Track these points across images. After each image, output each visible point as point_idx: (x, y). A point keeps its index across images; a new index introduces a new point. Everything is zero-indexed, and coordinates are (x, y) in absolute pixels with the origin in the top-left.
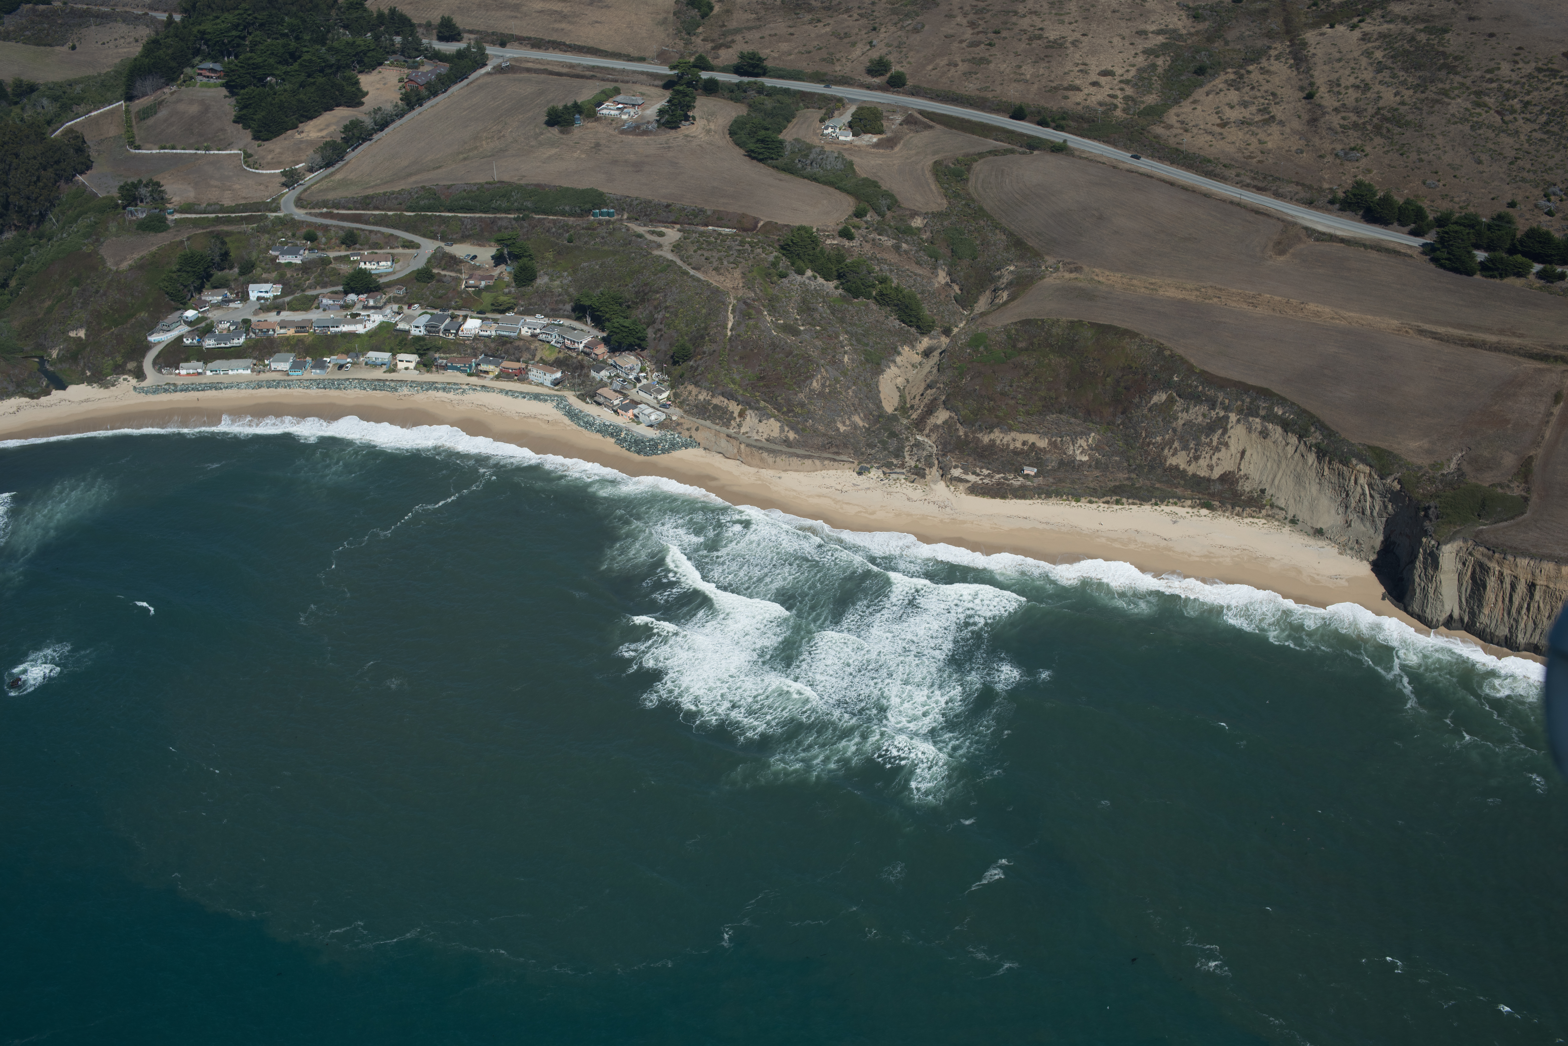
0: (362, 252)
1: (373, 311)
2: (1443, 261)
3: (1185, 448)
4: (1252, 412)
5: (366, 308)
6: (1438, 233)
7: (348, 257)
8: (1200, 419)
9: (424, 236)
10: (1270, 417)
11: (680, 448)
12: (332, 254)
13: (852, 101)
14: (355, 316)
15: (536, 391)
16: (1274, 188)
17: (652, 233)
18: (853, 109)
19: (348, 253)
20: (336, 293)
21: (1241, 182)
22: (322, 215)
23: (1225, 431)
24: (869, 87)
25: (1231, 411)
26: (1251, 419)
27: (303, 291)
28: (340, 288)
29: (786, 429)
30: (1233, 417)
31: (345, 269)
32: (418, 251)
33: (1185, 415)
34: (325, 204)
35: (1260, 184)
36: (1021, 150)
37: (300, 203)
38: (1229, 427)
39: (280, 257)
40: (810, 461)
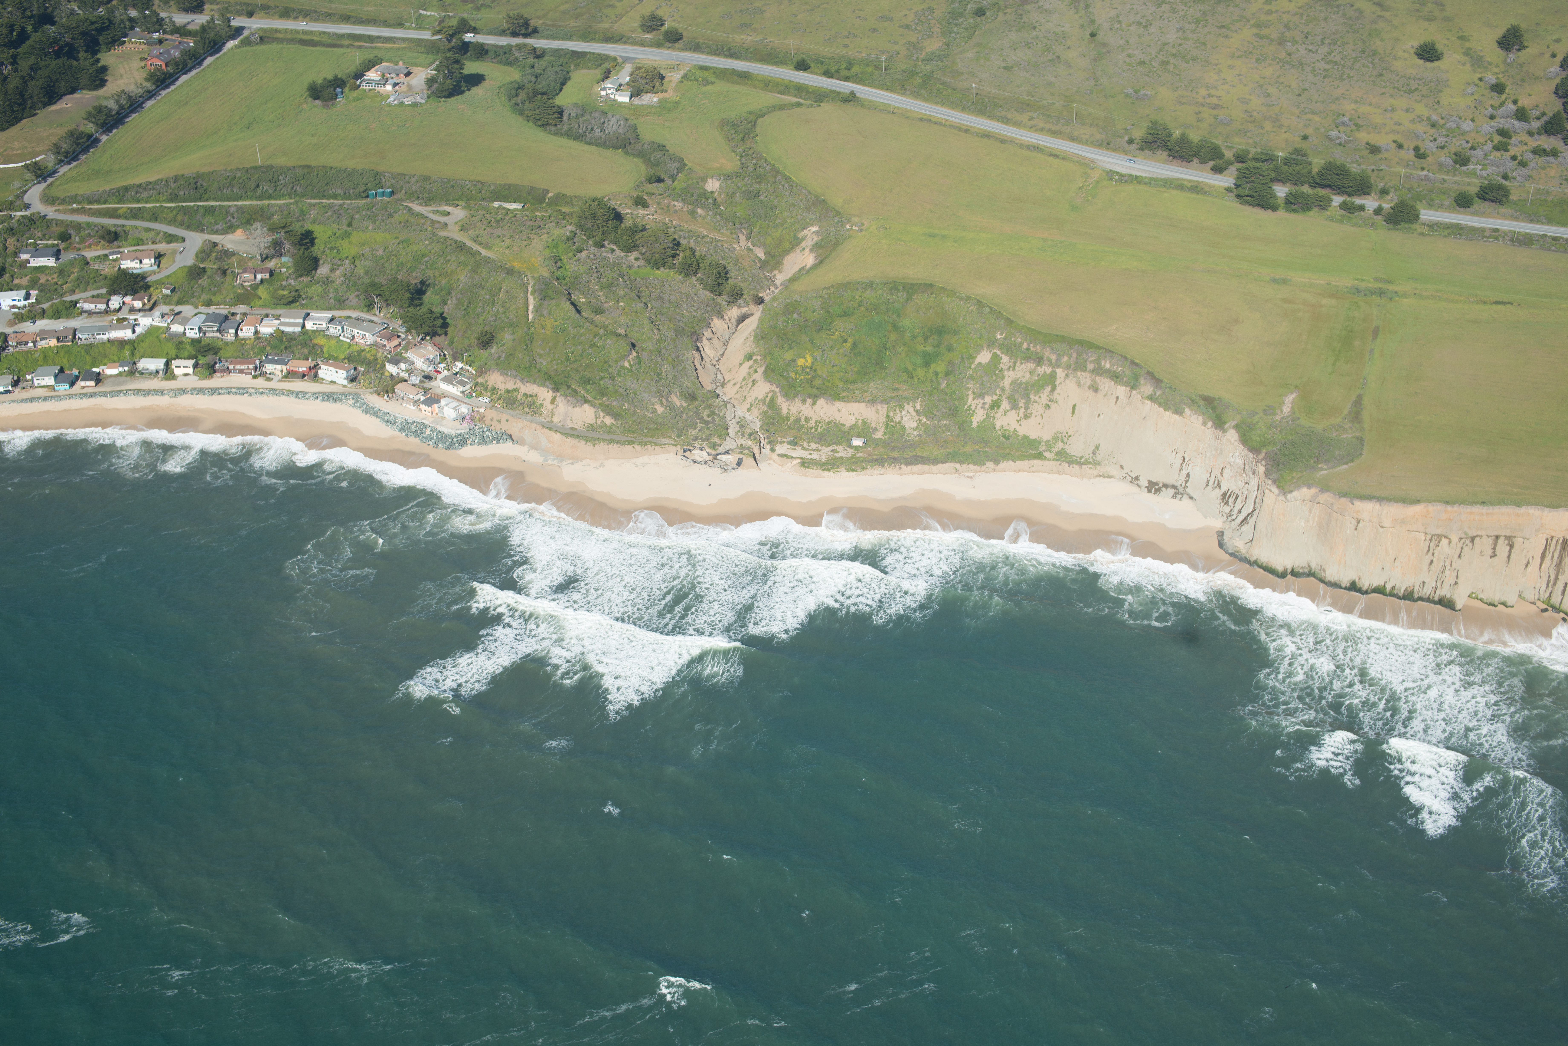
0: (121, 250)
1: (141, 314)
2: (1246, 198)
3: (1015, 406)
4: (1079, 366)
5: (132, 310)
6: (1238, 170)
7: (106, 256)
8: (1028, 375)
9: (188, 228)
10: (1099, 371)
11: (491, 442)
12: (89, 254)
13: (626, 60)
14: (121, 320)
15: (329, 390)
16: (1068, 131)
17: (434, 212)
18: (628, 68)
19: (106, 252)
20: (98, 296)
21: (1035, 126)
22: (74, 211)
23: (1054, 388)
24: (642, 44)
25: (1059, 367)
26: (1079, 373)
27: (62, 296)
28: (104, 291)
29: (602, 414)
30: (1060, 373)
31: (107, 270)
32: (183, 244)
33: (1011, 373)
34: (74, 199)
35: (1054, 128)
36: (808, 102)
37: (48, 199)
38: (1057, 383)
39: (31, 260)
40: (630, 447)
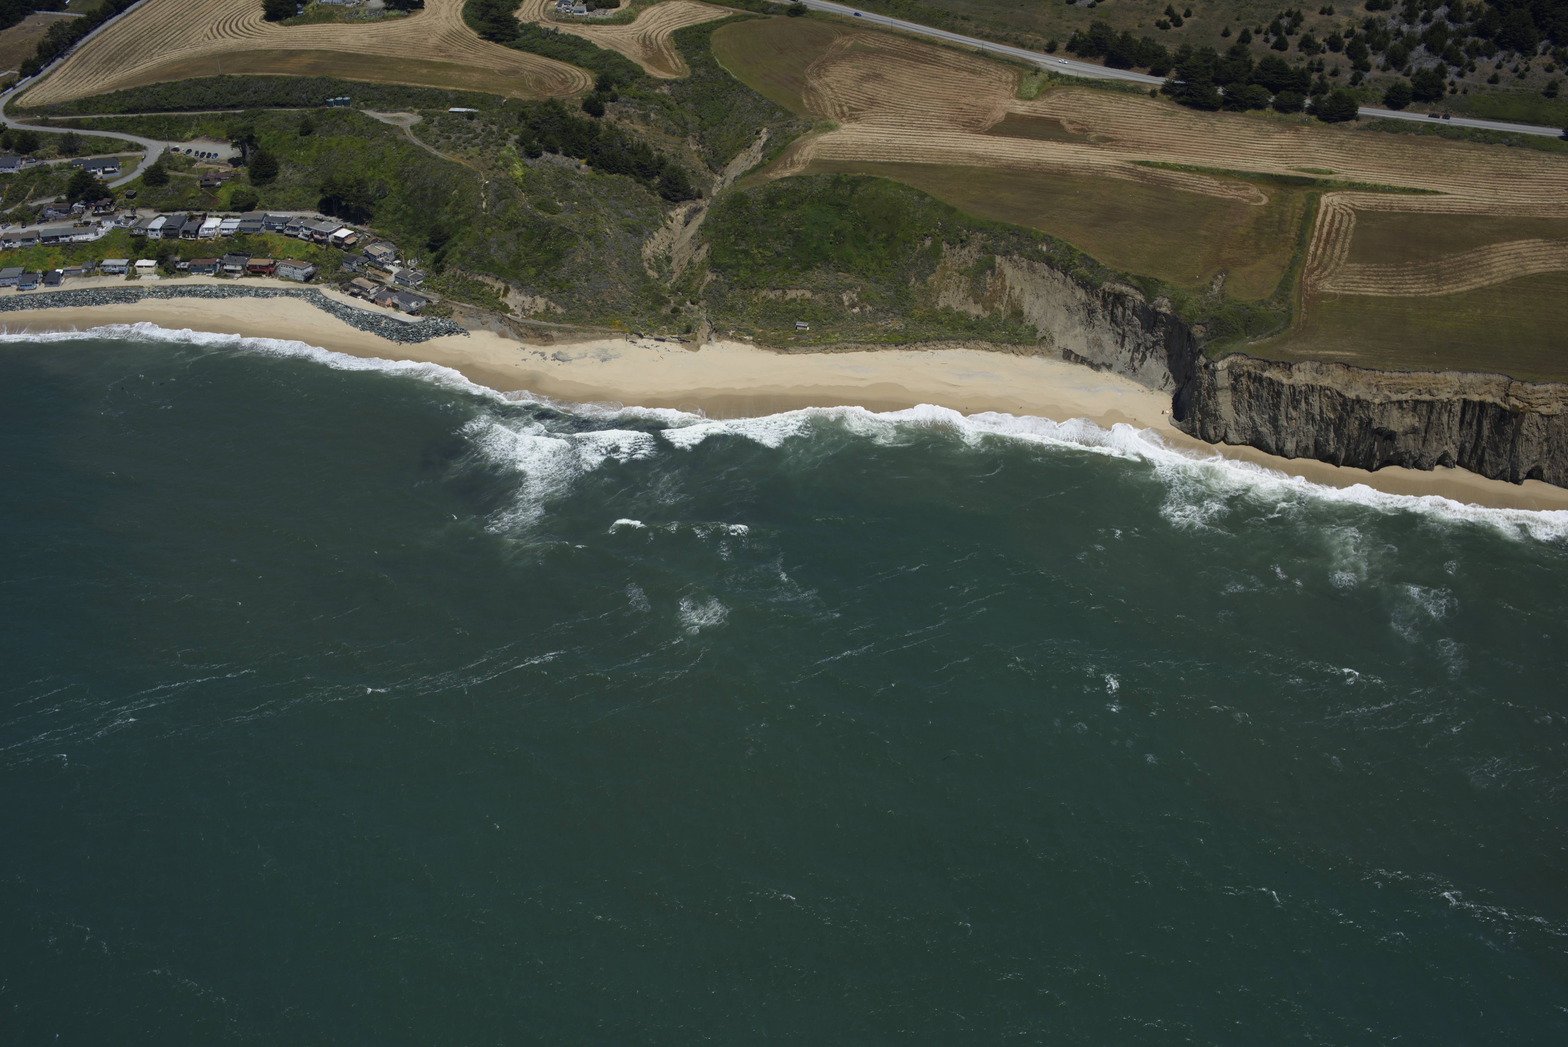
0: (83, 158)
1: (103, 218)
3: (954, 290)
4: (1017, 251)
5: (95, 215)
6: (1178, 71)
7: (69, 164)
8: (967, 261)
9: (149, 137)
10: (1035, 256)
11: (445, 333)
12: (51, 163)
14: (85, 224)
15: (288, 287)
16: (1014, 37)
17: (392, 118)
19: (69, 160)
20: (60, 202)
21: (982, 33)
22: (36, 123)
23: (993, 271)
26: (1016, 259)
27: (25, 202)
28: (64, 197)
29: (553, 304)
30: (999, 258)
31: (69, 176)
32: (145, 152)
34: (39, 111)
35: (1000, 34)
37: (9, 110)
40: (579, 334)
